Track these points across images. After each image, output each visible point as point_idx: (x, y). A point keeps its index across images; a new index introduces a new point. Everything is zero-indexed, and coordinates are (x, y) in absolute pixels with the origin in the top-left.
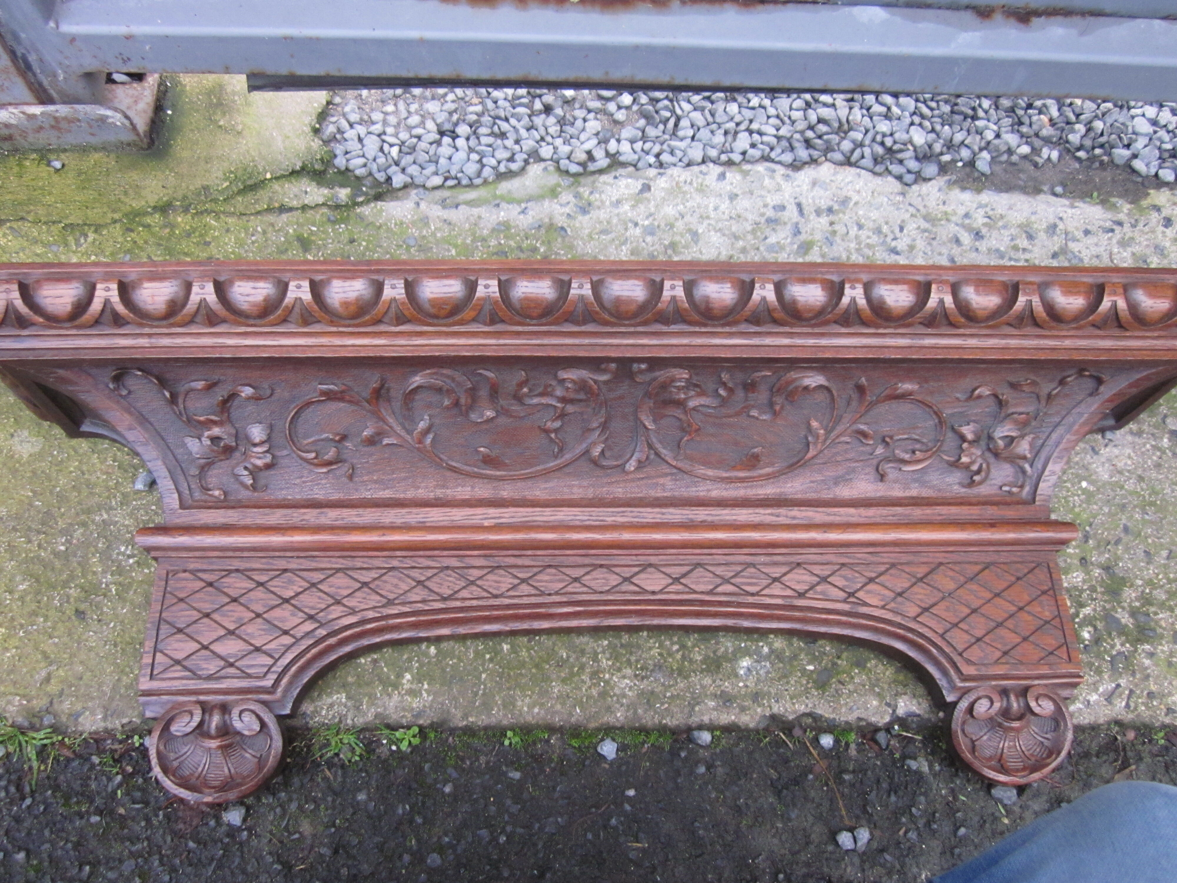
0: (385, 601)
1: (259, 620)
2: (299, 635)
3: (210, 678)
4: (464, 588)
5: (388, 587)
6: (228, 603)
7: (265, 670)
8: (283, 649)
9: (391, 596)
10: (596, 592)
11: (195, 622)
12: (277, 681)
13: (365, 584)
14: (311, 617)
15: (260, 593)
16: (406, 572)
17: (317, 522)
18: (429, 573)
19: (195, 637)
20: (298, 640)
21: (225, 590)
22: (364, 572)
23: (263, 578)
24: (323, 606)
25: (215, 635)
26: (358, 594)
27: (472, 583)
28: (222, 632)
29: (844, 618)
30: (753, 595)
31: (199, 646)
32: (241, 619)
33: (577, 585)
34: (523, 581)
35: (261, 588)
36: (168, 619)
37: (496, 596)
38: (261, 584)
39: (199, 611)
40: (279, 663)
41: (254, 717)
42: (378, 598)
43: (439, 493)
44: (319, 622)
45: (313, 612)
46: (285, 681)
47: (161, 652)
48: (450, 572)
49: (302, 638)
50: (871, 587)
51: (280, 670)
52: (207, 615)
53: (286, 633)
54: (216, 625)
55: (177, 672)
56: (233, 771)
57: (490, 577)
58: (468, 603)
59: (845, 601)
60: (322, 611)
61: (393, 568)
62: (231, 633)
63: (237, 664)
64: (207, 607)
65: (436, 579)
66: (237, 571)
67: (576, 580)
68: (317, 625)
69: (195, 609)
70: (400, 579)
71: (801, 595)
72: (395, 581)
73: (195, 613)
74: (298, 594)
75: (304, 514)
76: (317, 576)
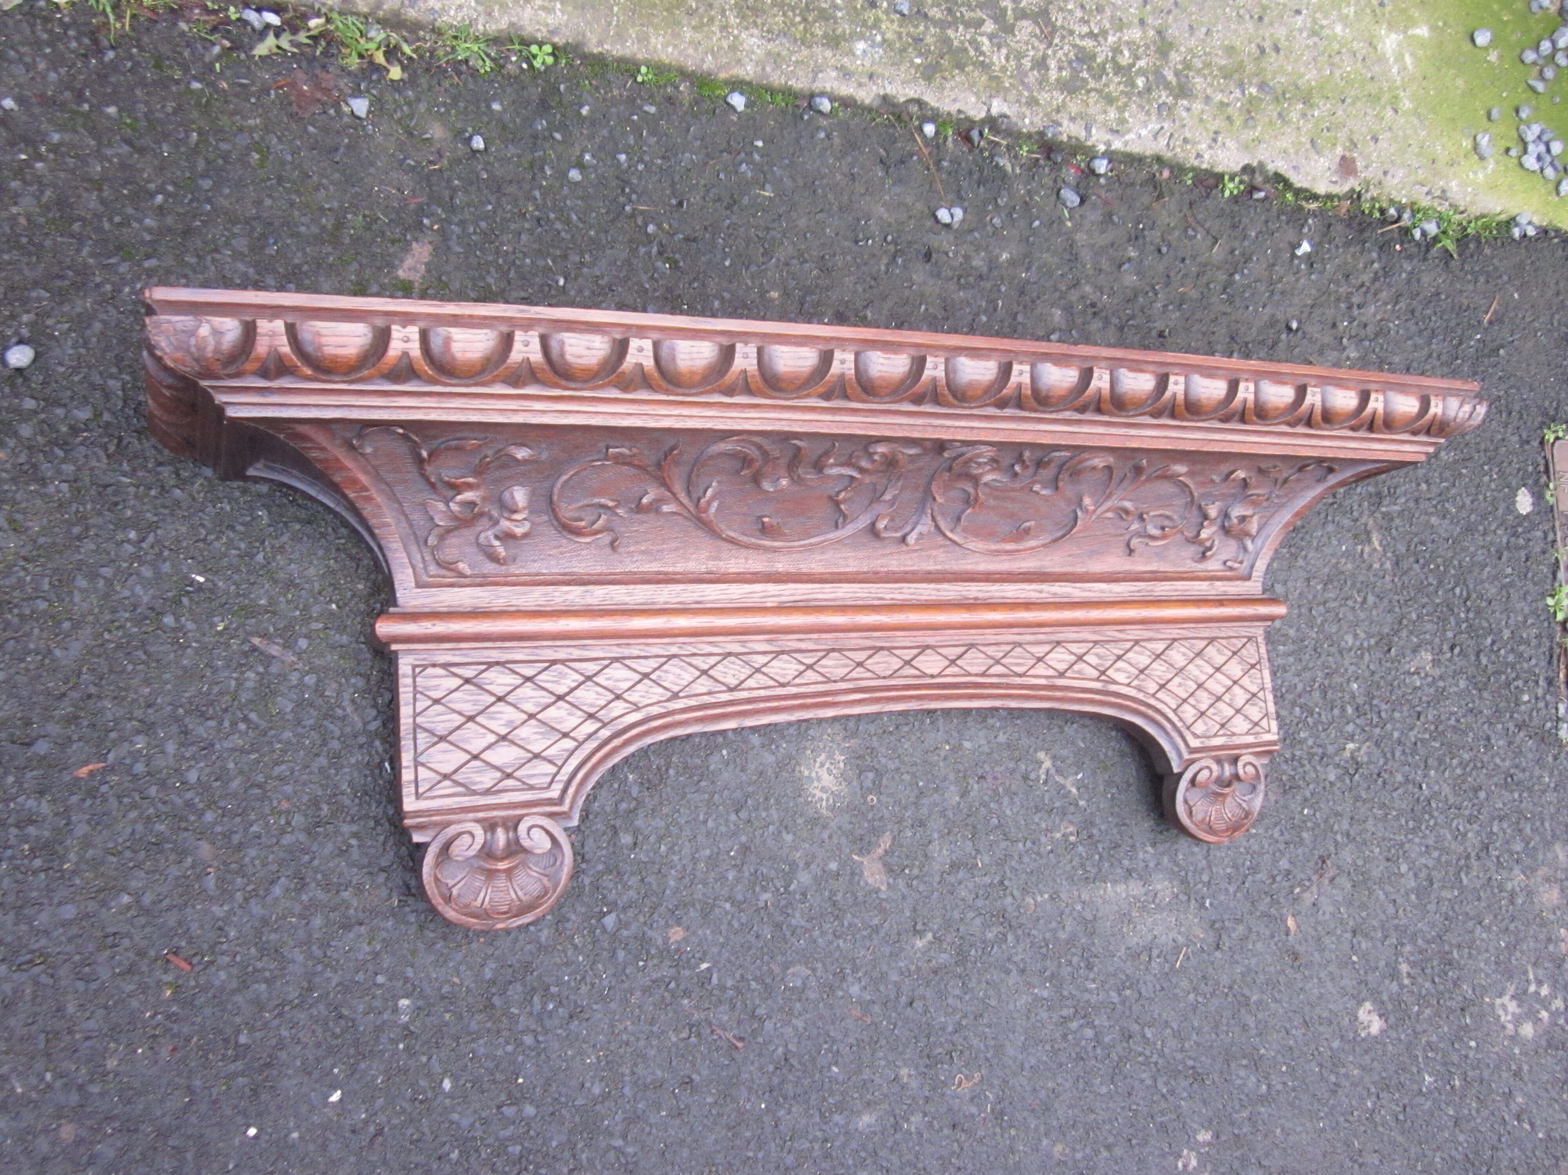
0: (669, 694)
1: (533, 722)
2: (581, 738)
3: (488, 792)
4: (750, 676)
5: (671, 677)
6: (493, 704)
7: (549, 779)
8: (566, 754)
9: (676, 689)
10: (879, 677)
11: (458, 728)
12: (564, 791)
13: (646, 676)
14: (591, 716)
15: (528, 690)
16: (687, 659)
17: (583, 602)
18: (713, 660)
19: (461, 745)
20: (581, 744)
21: (487, 687)
22: (642, 661)
23: (528, 671)
24: (603, 703)
25: (484, 743)
26: (639, 687)
27: (758, 670)
28: (492, 738)
29: (1097, 697)
30: (1020, 676)
31: (468, 757)
32: (512, 722)
33: (860, 669)
34: (810, 667)
35: (528, 684)
36: (425, 725)
37: (783, 685)
38: (528, 679)
39: (460, 713)
40: (563, 771)
41: (543, 833)
42: (661, 690)
43: (712, 565)
44: (600, 720)
45: (592, 710)
46: (571, 790)
47: (423, 765)
48: (732, 659)
49: (586, 740)
50: (1120, 664)
51: (565, 778)
52: (471, 718)
53: (565, 735)
54: (483, 731)
55: (446, 787)
56: (520, 893)
57: (774, 663)
58: (755, 694)
59: (1097, 679)
60: (602, 708)
61: (674, 656)
62: (504, 738)
63: (516, 774)
64: (469, 709)
65: (720, 667)
66: (498, 663)
67: (860, 664)
68: (599, 725)
69: (454, 711)
70: (681, 668)
71: (1062, 675)
72: (678, 671)
73: (455, 716)
74: (572, 690)
75: (567, 593)
76: (591, 668)
